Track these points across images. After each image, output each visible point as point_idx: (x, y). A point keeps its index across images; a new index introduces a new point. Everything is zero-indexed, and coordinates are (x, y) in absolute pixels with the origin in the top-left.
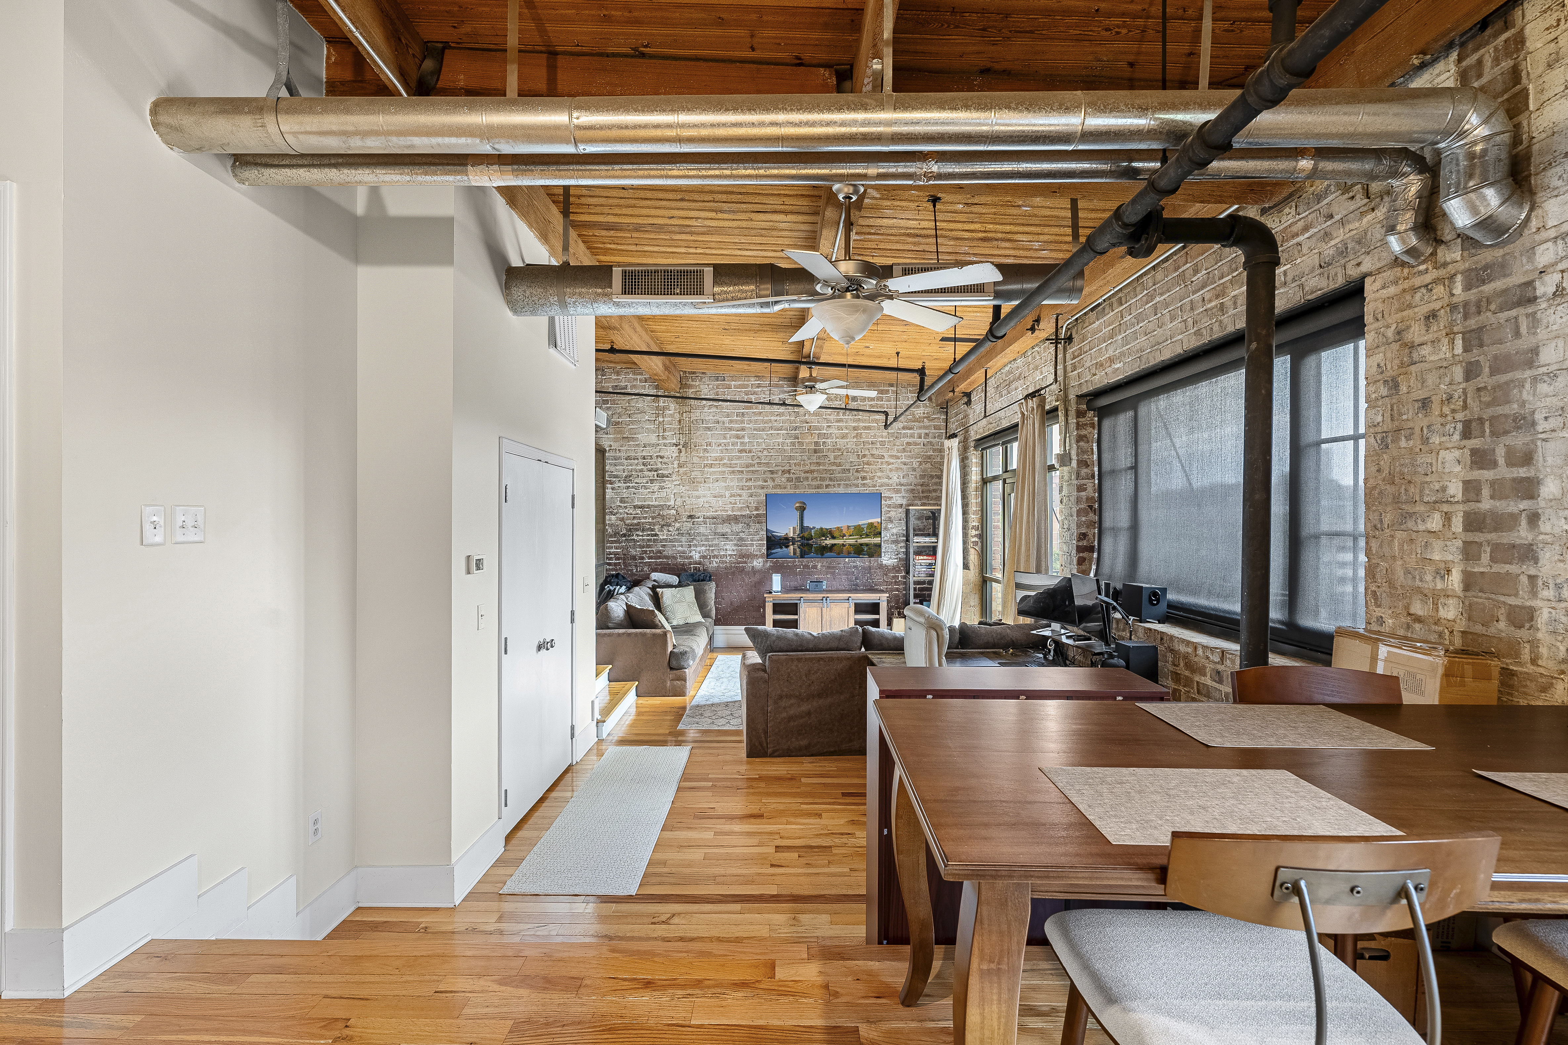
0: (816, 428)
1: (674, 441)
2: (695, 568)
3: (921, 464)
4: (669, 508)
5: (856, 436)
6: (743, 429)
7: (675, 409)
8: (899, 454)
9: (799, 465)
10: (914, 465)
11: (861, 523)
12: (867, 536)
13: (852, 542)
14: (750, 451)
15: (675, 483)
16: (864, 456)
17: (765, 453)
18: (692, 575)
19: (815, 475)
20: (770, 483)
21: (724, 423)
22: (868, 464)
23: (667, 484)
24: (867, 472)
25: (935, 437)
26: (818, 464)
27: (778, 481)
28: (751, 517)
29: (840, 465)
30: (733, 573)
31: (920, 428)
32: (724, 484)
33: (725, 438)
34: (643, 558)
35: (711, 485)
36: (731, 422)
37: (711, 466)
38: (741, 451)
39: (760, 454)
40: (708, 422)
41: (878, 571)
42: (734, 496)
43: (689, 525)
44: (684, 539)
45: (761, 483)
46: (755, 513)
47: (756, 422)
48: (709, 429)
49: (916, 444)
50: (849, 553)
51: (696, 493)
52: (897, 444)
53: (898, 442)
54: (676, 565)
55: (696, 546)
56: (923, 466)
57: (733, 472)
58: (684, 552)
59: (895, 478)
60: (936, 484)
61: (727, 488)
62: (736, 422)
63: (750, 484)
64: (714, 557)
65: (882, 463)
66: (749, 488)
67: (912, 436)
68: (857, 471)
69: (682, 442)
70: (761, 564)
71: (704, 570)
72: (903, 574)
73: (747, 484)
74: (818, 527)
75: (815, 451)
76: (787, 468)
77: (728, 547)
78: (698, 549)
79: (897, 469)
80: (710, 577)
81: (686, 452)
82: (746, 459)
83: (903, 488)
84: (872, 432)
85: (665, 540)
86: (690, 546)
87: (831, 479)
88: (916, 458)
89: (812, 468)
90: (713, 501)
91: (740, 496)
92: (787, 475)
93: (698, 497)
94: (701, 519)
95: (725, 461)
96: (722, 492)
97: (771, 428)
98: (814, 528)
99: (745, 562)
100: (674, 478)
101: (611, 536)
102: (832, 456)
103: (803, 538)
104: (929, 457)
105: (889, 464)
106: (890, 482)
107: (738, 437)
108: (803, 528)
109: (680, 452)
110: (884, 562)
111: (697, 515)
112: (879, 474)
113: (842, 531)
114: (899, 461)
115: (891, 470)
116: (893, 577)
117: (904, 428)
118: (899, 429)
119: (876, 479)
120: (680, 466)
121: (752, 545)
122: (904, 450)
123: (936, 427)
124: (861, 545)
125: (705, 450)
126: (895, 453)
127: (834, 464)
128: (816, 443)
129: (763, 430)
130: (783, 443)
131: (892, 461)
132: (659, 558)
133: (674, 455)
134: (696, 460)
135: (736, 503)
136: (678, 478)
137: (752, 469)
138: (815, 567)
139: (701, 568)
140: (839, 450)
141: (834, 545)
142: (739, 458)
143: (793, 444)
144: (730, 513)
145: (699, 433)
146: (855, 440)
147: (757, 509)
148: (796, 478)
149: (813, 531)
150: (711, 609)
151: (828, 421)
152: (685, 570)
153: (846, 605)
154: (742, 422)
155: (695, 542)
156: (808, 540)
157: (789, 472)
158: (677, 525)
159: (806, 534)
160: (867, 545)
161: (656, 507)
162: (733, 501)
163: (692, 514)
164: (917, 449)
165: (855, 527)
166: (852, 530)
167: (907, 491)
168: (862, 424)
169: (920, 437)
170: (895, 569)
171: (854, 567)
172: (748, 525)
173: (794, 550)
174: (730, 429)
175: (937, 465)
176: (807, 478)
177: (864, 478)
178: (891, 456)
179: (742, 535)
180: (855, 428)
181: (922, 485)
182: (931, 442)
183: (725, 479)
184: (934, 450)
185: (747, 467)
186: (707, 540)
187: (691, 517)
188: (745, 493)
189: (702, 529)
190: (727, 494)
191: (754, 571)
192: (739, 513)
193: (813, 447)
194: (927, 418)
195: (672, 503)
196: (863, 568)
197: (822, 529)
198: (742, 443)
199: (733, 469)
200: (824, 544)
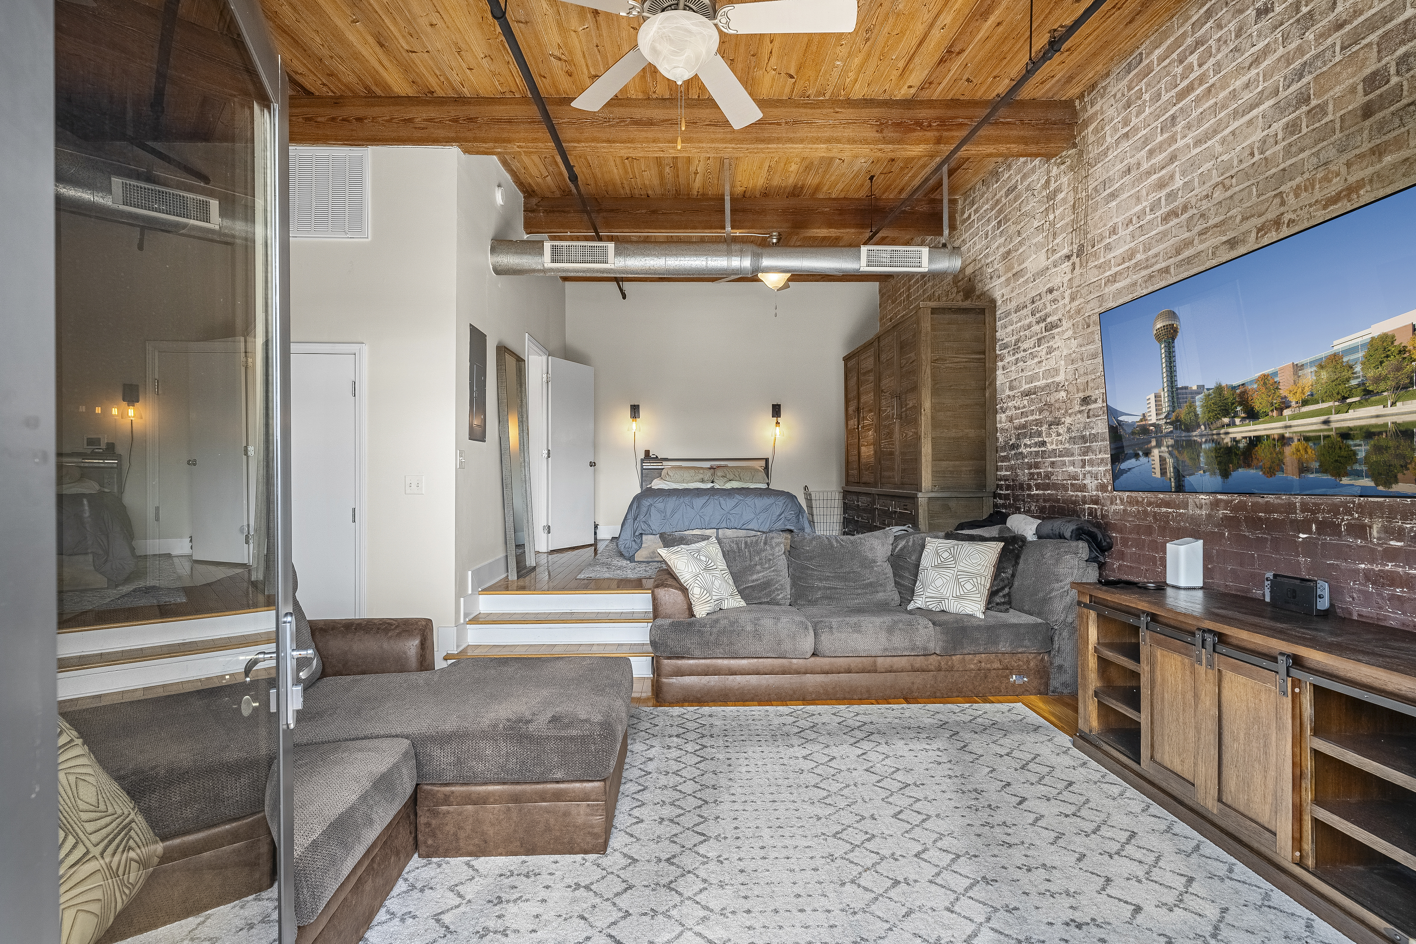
1: (1066, 250)
4: (1058, 387)
7: (1068, 185)
11: (1340, 344)
12: (1368, 395)
13: (1311, 425)
23: (1057, 339)
33: (1140, 200)
34: (1029, 488)
36: (1151, 153)
37: (1116, 278)
38: (1166, 219)
40: (1112, 181)
43: (1085, 418)
44: (1075, 449)
47: (1201, 119)
48: (1114, 195)
50: (1303, 469)
58: (1076, 477)
62: (1160, 147)
69: (1075, 248)
81: (1081, 265)
82: (1176, 233)
85: (1054, 452)
98: (1199, 390)
100: (1066, 324)
101: (1003, 448)
103: (1177, 423)
108: (1175, 394)
109: (1074, 268)
111: (1094, 395)
113: (1274, 386)
120: (1072, 298)
124: (1346, 435)
125: (1107, 247)
132: (1046, 487)
133: (1066, 279)
134: (1093, 276)
136: (1069, 325)
137: (1186, 253)
138: (1360, 530)
141: (1255, 442)
145: (1099, 213)
149: (1199, 401)
156: (1190, 427)
158: (1068, 420)
159: (1183, 412)
160: (1368, 433)
161: (1043, 389)
173: (1162, 460)
195: (1060, 378)
199: (1150, 271)
200: (1227, 440)
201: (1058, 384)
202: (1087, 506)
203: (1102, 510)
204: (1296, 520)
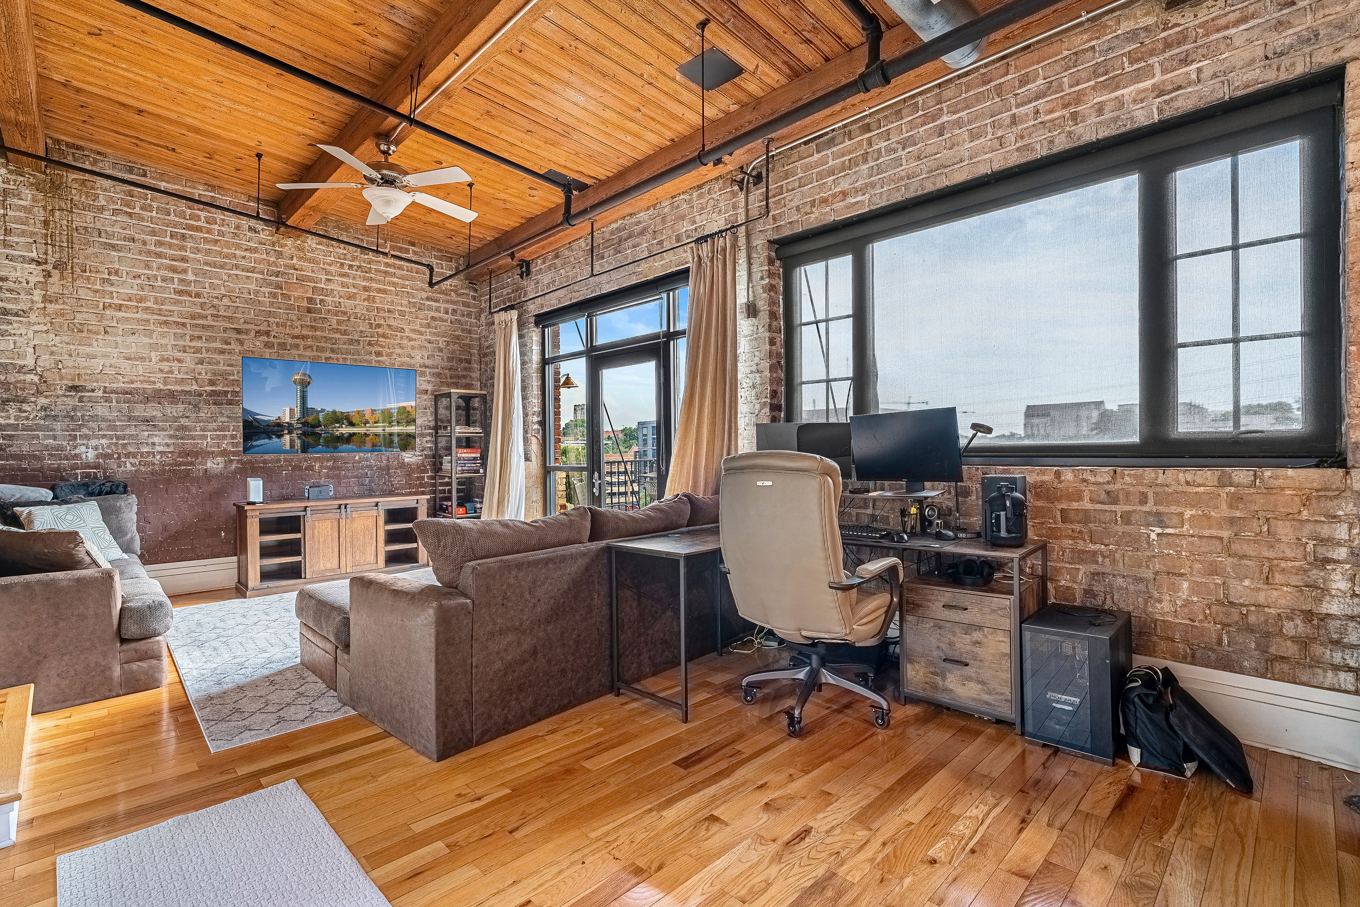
0: (310, 279)
1: (34, 255)
2: (88, 475)
3: (448, 345)
4: (21, 369)
5: (368, 299)
6: (184, 260)
7: (34, 200)
8: (423, 330)
9: (284, 325)
10: (441, 345)
11: (388, 406)
12: (398, 423)
13: (379, 430)
14: (198, 295)
15: (37, 328)
16: (379, 326)
17: (226, 301)
18: (86, 485)
19: (310, 342)
20: (235, 346)
21: (145, 243)
22: (384, 336)
23: (16, 327)
24: (383, 347)
25: (463, 316)
26: (314, 328)
27: (248, 345)
28: (200, 395)
29: (345, 333)
30: (169, 481)
31: (447, 302)
32: (147, 340)
33: (148, 267)
35: (119, 339)
36: (159, 244)
37: (119, 308)
39: (216, 302)
40: (109, 235)
41: (399, 471)
42: (168, 360)
43: (72, 402)
44: (58, 425)
45: (218, 345)
46: (209, 388)
47: (208, 252)
48: (113, 247)
49: (442, 320)
51: (88, 350)
52: (420, 316)
53: (421, 314)
54: (41, 469)
55: (87, 437)
56: (451, 347)
57: (166, 323)
58: (60, 448)
59: (418, 357)
60: (465, 369)
61: (154, 347)
62: (171, 246)
63: (199, 344)
64: (128, 455)
65: (402, 338)
66: (198, 350)
67: (437, 310)
68: (370, 344)
69: (51, 260)
70: (221, 466)
71: (105, 477)
72: (430, 474)
73: (194, 344)
74: (329, 409)
75: (309, 311)
76: (264, 328)
77: (156, 440)
78: (93, 442)
79: (421, 347)
80: (125, 487)
81: (62, 278)
82: (189, 306)
83: (428, 370)
84: (389, 298)
85: (15, 427)
86: (75, 438)
87: (333, 351)
88: (443, 336)
89: (305, 332)
90: (125, 366)
91: (180, 361)
92: (266, 339)
93: (94, 357)
94: (100, 394)
95: (149, 304)
96: (145, 352)
97: (237, 267)
98: (323, 410)
99: (191, 464)
102: (334, 320)
103: (305, 424)
104: (458, 337)
105: (411, 340)
106: (413, 361)
107: (174, 270)
108: (305, 410)
109: (48, 275)
110: (406, 460)
111: (89, 386)
112: (398, 351)
113: (364, 415)
114: (423, 337)
115: (413, 348)
116: (418, 478)
117: (428, 299)
118: (422, 299)
119: (395, 356)
120: (46, 299)
121: (205, 437)
122: (428, 326)
123: (465, 304)
125: (104, 281)
126: (418, 328)
127: (337, 331)
128: (310, 300)
129: (222, 267)
130: (257, 293)
131: (414, 336)
133: (33, 280)
134: (83, 294)
135: (172, 372)
136: (41, 320)
137: (201, 322)
138: (310, 468)
139: (100, 474)
140: (345, 313)
142: (177, 302)
143: (274, 296)
144: (160, 386)
145: (91, 250)
146: (366, 303)
147: (212, 383)
148: (279, 344)
149: (321, 415)
150: (132, 539)
151: (327, 273)
152: (62, 479)
153: (374, 513)
154: (182, 248)
155: (85, 431)
156: (313, 426)
157: (268, 333)
158: (42, 401)
159: (310, 419)
162: (167, 369)
163: (77, 383)
164: (444, 326)
165: (383, 412)
166: (378, 415)
167: (433, 375)
168: (374, 285)
169: (447, 313)
170: (420, 468)
171: (367, 466)
172: (195, 406)
174: (159, 255)
175: (466, 348)
176: (297, 346)
177: (379, 354)
178: (414, 331)
179: (183, 421)
180: (366, 289)
181: (450, 369)
182: (460, 321)
183: (150, 334)
184: (463, 330)
185: (193, 317)
186: (114, 428)
187: (75, 388)
188: (189, 358)
189: (101, 410)
190: (154, 356)
191: (208, 476)
192: (178, 388)
193: (305, 304)
194: (455, 291)
195: (29, 361)
196: (380, 468)
197: (334, 412)
198: (181, 281)
199: (165, 318)
200: (337, 433)
201: (23, 367)
202: (78, 471)
203: (105, 473)
204: (282, 466)
